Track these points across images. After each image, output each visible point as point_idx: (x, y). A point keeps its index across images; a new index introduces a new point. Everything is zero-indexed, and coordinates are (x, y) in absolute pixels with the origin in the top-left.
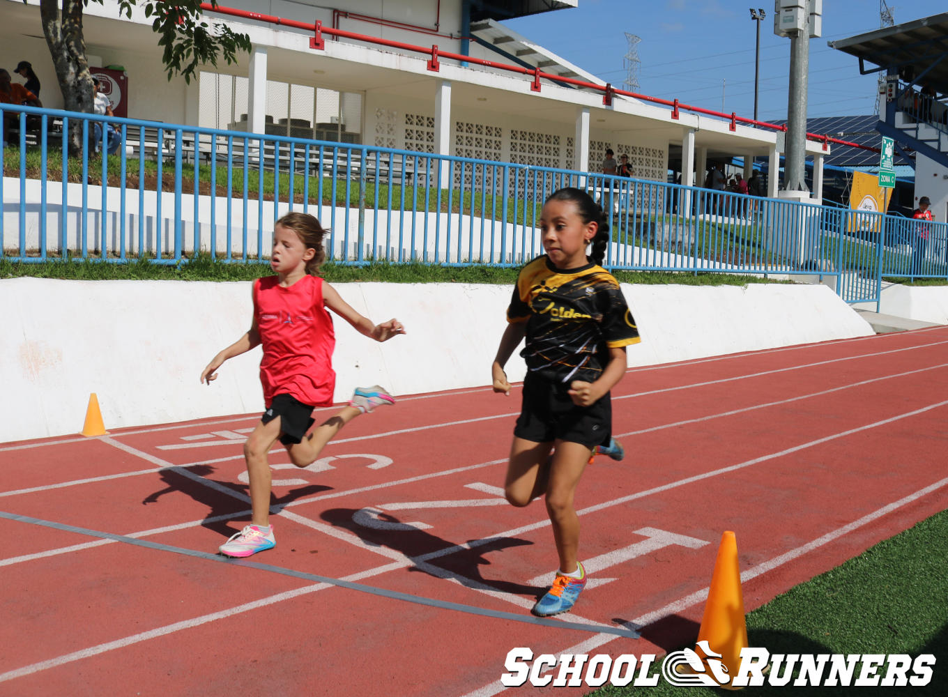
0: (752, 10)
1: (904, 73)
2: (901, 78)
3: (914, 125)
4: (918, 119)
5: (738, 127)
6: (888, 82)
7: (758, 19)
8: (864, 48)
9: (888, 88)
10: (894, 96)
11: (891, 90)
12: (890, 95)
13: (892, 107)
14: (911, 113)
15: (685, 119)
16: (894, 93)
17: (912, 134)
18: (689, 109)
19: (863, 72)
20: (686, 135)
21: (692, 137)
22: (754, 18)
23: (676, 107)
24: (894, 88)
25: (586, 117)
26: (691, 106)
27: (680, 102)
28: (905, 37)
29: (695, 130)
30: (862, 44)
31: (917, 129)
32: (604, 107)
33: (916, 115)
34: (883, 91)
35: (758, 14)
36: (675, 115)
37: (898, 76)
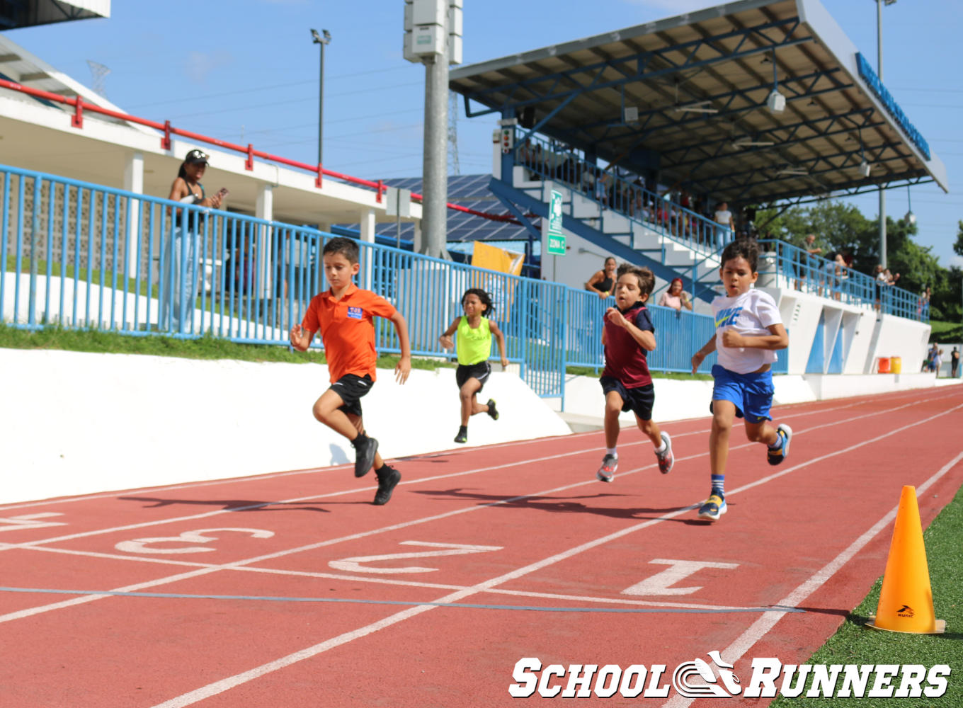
0: (313, 32)
1: (522, 116)
2: (520, 122)
3: (537, 184)
4: (542, 174)
5: (326, 182)
6: (503, 127)
7: (321, 43)
8: (471, 83)
9: (503, 136)
10: (511, 146)
11: (507, 139)
12: (507, 145)
13: (509, 159)
14: (534, 167)
15: (262, 171)
16: (510, 142)
17: (536, 195)
18: (266, 157)
19: (469, 115)
20: (262, 195)
21: (269, 196)
22: (316, 41)
23: (249, 153)
24: (511, 136)
25: (138, 165)
26: (269, 153)
27: (256, 148)
28: (527, 70)
29: (273, 186)
30: (472, 78)
31: (542, 189)
32: (163, 152)
33: (540, 170)
34: (497, 139)
35: (321, 37)
36: (249, 166)
37: (515, 121)
